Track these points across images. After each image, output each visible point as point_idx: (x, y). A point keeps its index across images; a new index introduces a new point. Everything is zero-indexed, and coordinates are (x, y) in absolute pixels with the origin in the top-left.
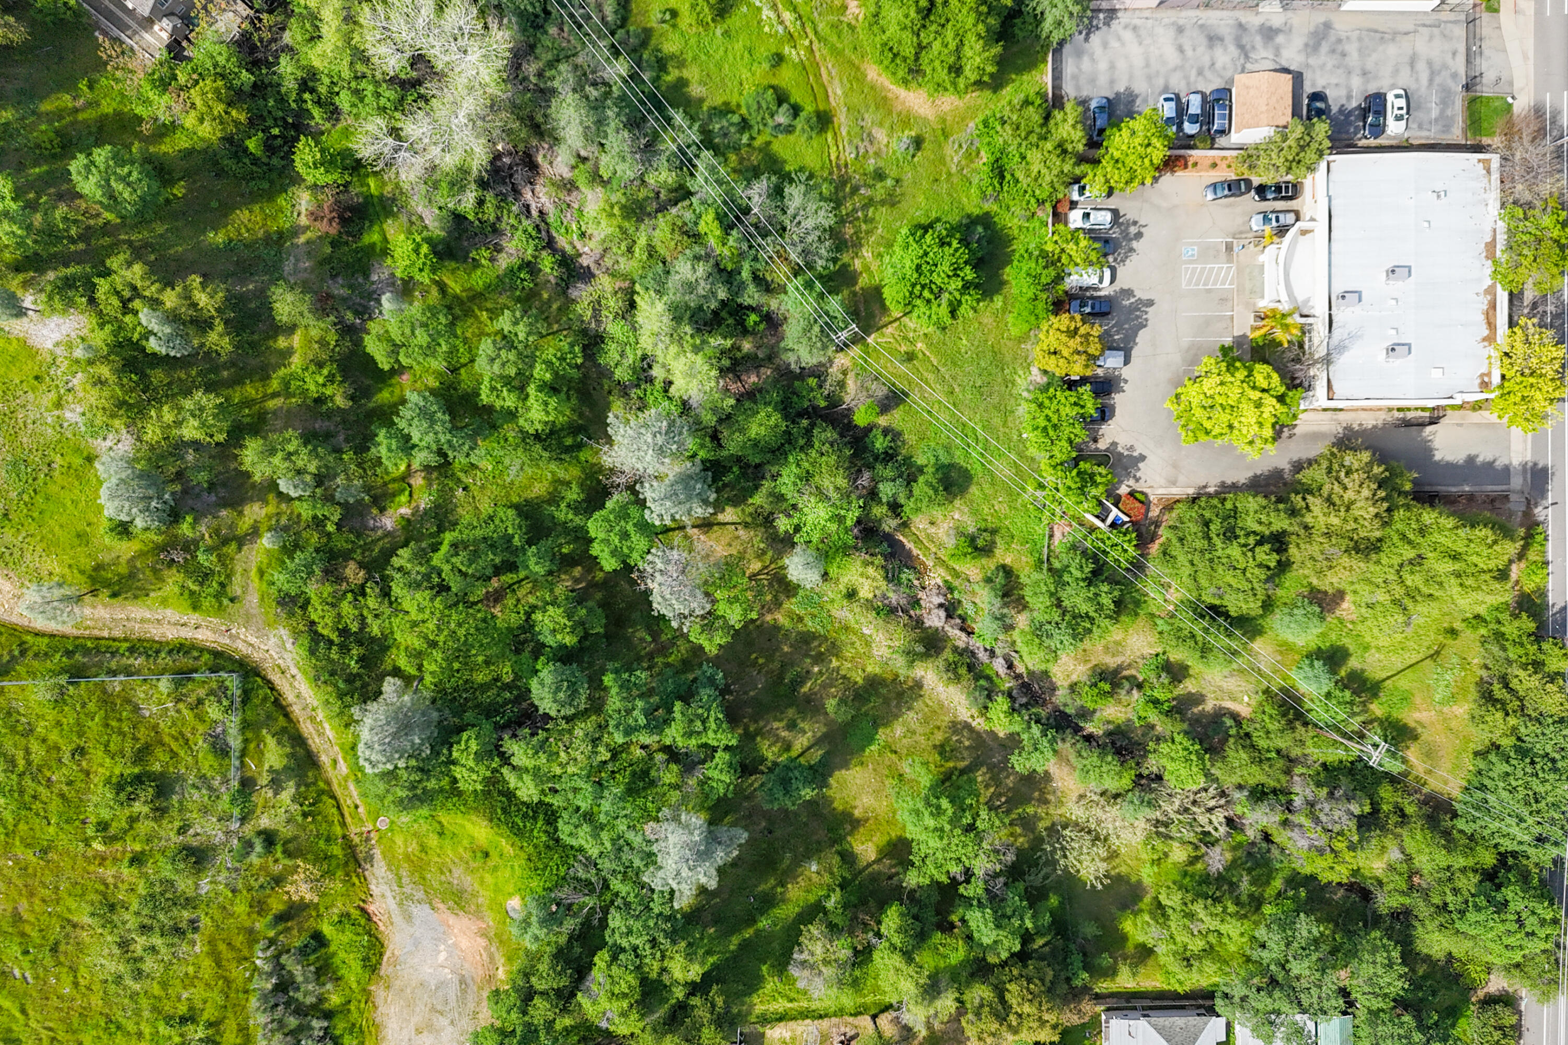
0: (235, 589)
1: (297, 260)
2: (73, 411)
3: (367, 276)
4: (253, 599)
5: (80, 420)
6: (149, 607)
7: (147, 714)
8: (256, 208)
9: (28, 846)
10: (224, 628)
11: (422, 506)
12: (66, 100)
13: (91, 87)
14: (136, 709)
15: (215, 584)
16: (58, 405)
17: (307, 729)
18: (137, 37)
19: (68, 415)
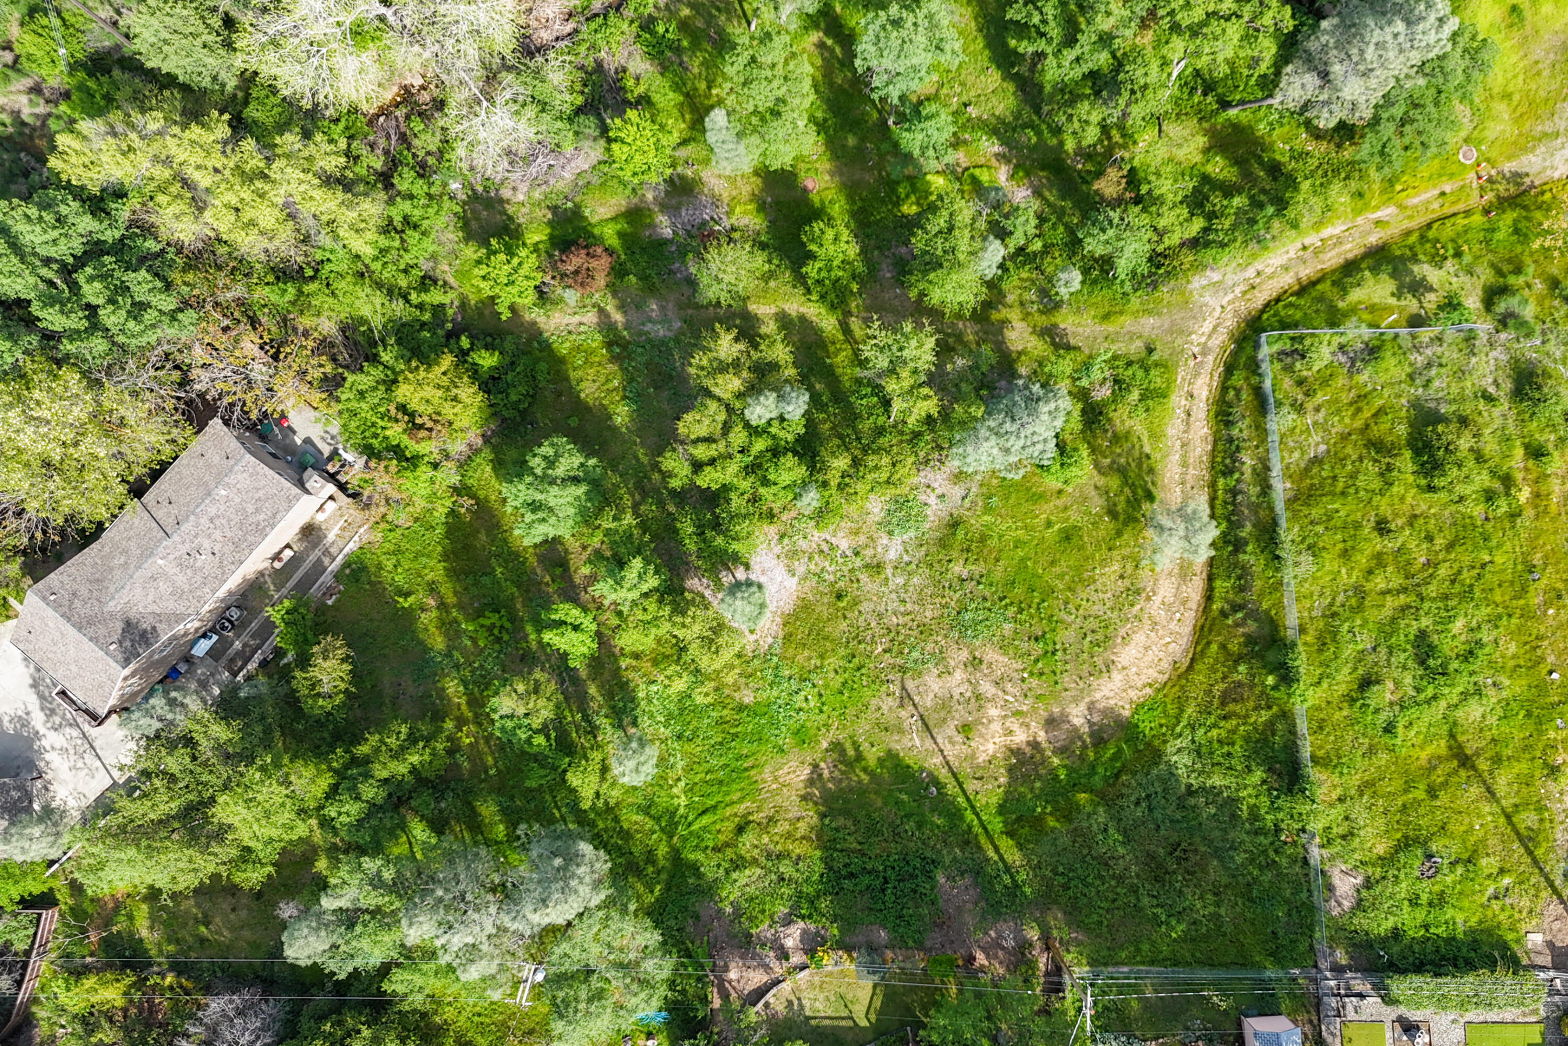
0: (1135, 348)
1: (650, 320)
2: (886, 549)
3: (666, 242)
4: (1149, 325)
5: (897, 539)
6: (1165, 456)
7: (1323, 448)
8: (573, 375)
9: (1524, 590)
10: (1192, 363)
11: (997, 149)
12: (429, 620)
13: (407, 595)
14: (1317, 461)
15: (1130, 372)
16: (876, 567)
17: (1332, 259)
18: (333, 550)
19: (892, 555)
